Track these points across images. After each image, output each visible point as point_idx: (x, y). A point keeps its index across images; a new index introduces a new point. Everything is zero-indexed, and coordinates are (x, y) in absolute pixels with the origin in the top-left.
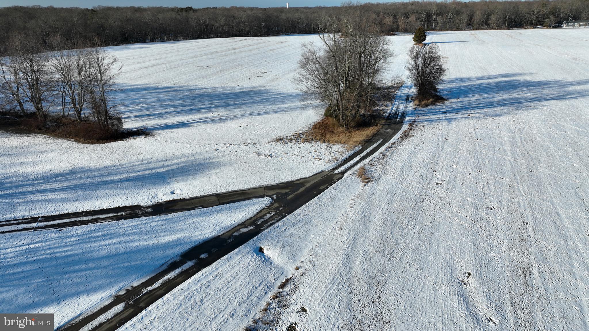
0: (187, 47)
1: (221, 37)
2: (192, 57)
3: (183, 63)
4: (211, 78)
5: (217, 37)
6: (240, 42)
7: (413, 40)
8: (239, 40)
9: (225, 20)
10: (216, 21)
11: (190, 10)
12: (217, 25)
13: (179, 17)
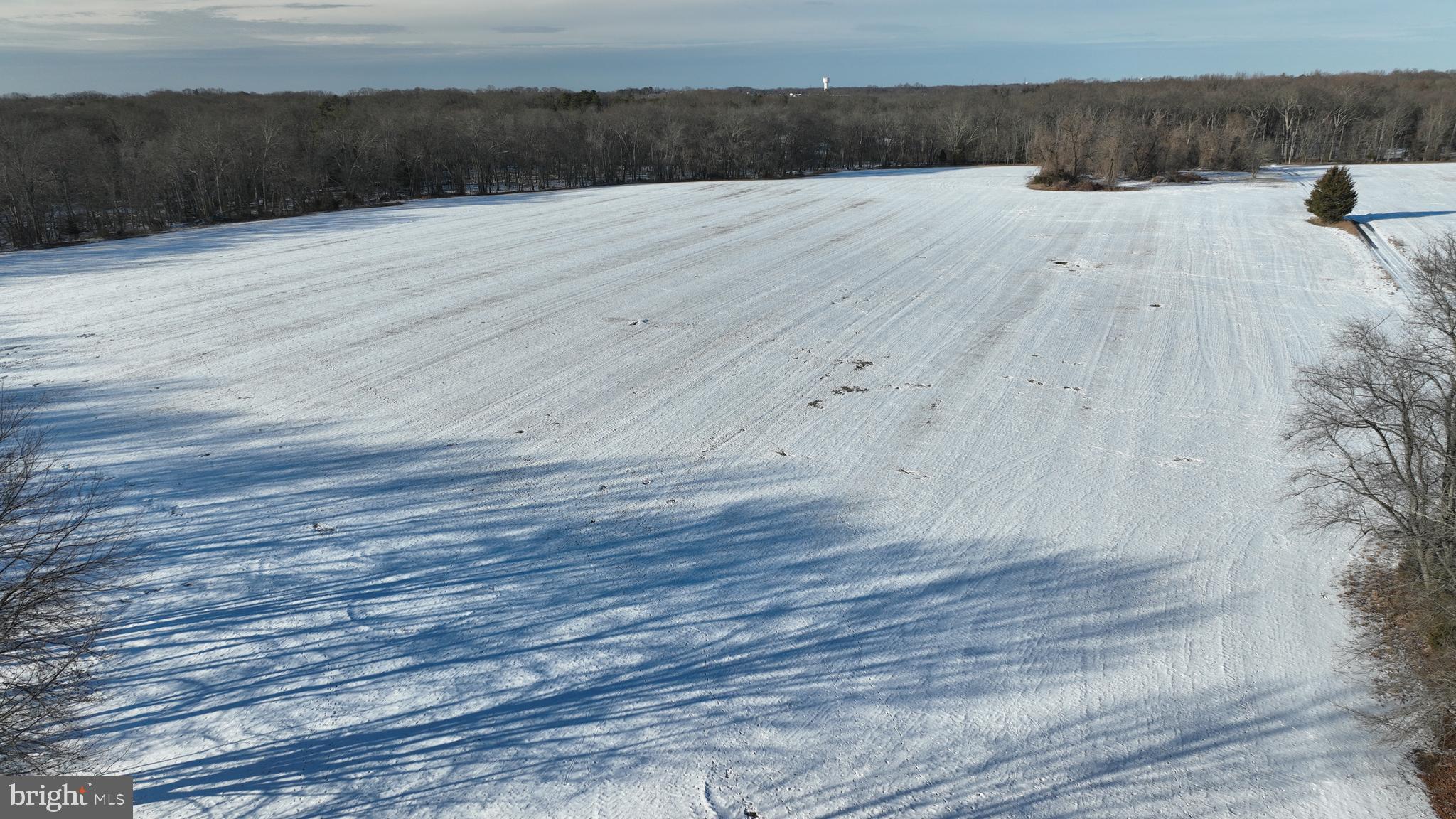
6: (730, 202)
9: (686, 131)
10: (659, 134)
11: (589, 98)
12: (662, 146)
13: (558, 125)
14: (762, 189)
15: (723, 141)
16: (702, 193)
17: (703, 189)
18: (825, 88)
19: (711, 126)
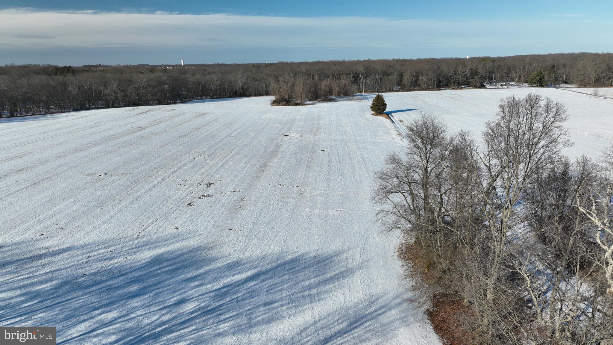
6: (143, 116)
7: (371, 110)
9: (119, 85)
10: (106, 86)
11: (68, 70)
12: (108, 92)
13: (52, 83)
14: (157, 110)
15: (137, 89)
16: (130, 112)
17: (130, 110)
18: (183, 64)
19: (131, 82)
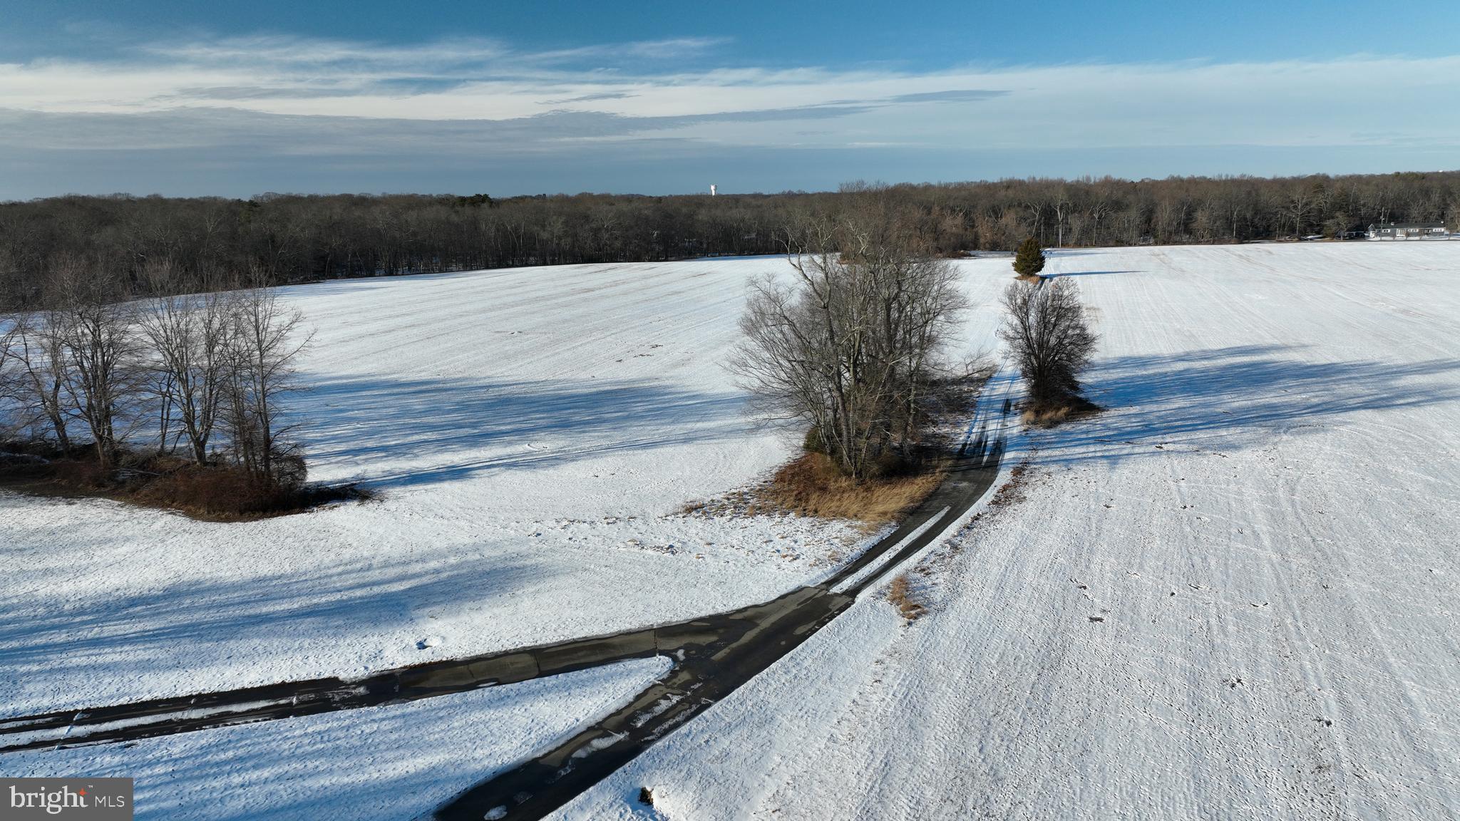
0: (473, 287)
1: (553, 263)
2: (484, 311)
3: (460, 324)
4: (529, 360)
5: (545, 264)
6: (599, 275)
7: (1013, 268)
8: (597, 270)
10: (543, 227)
11: (480, 200)
12: (545, 235)
13: (454, 218)
15: (596, 231)
18: (713, 194)
19: (586, 218)
